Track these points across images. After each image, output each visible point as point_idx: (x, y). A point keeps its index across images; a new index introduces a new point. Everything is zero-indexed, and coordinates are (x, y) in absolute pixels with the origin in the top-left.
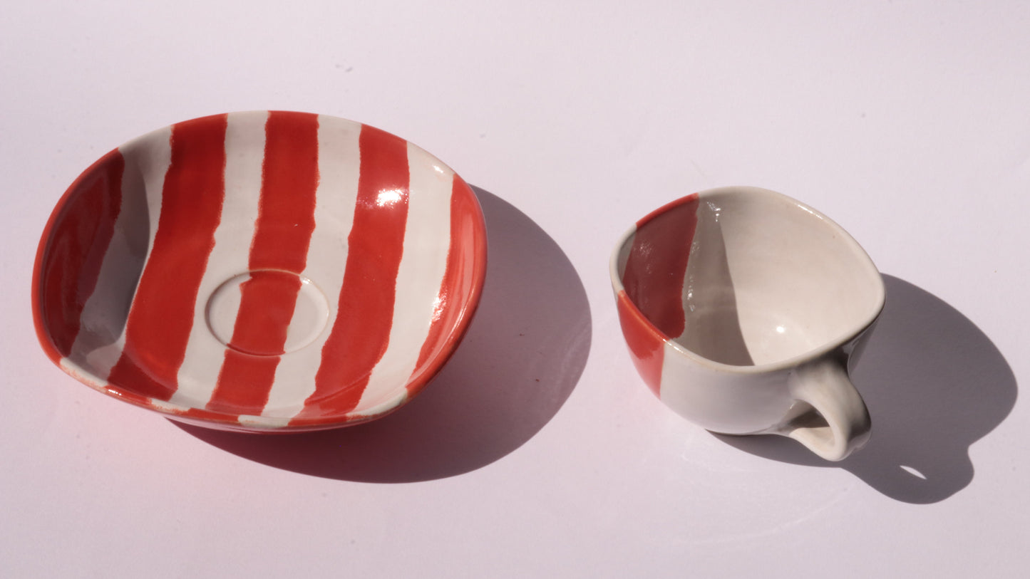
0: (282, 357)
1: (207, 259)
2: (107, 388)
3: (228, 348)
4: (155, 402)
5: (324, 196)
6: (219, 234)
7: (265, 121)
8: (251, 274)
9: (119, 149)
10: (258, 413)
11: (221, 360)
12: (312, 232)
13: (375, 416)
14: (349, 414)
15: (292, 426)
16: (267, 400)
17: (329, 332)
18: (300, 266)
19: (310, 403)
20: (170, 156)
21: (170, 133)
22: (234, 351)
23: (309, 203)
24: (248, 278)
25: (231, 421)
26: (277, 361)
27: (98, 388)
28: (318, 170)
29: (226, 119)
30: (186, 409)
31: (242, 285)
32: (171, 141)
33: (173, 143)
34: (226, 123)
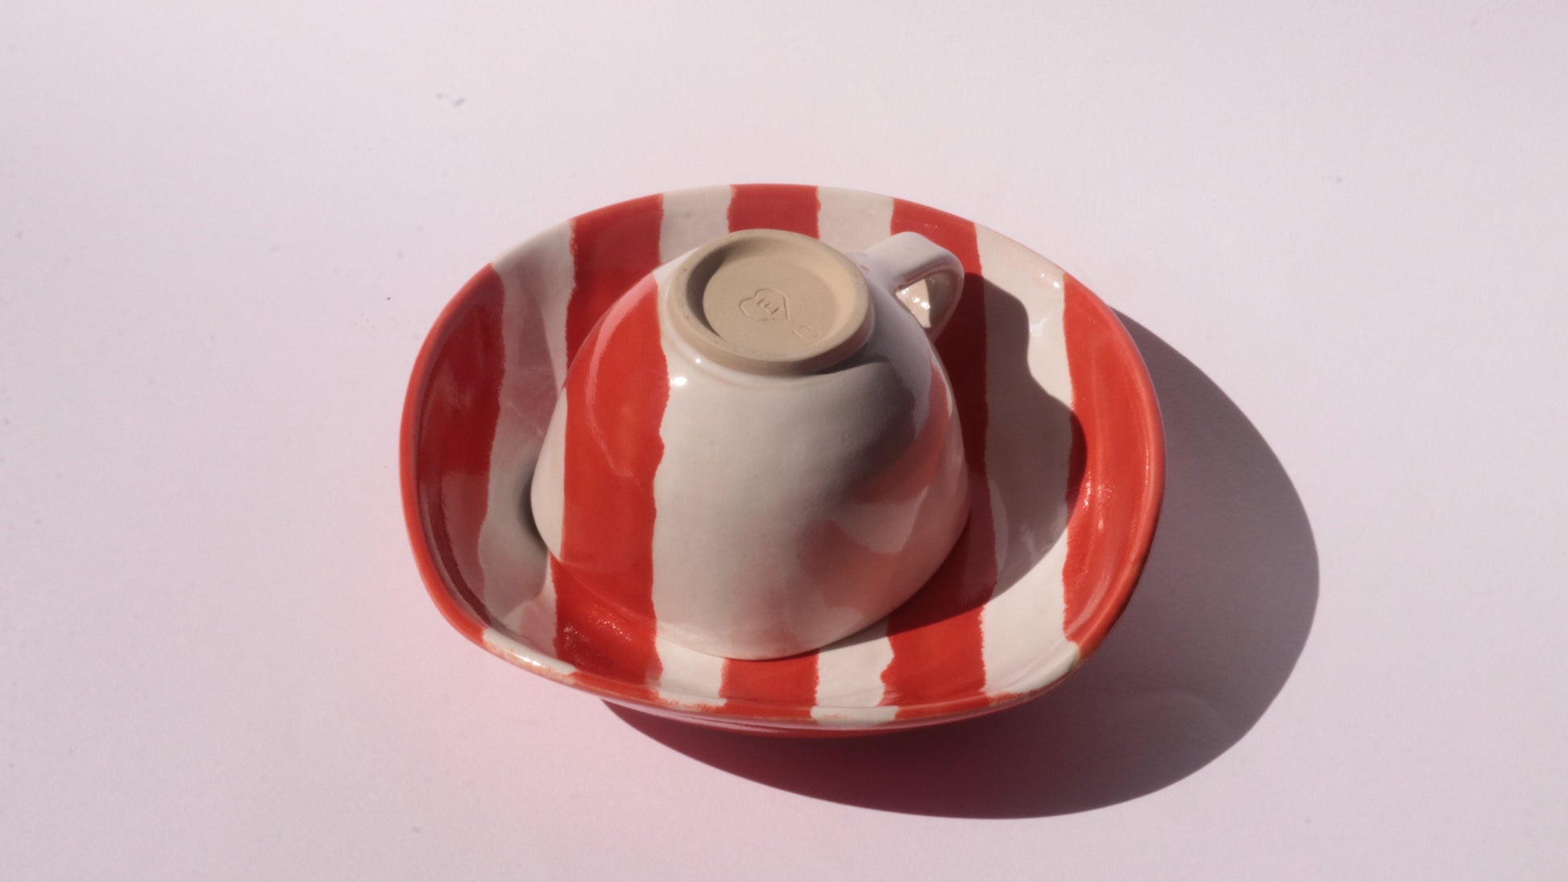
2: (576, 675)
7: (726, 203)
9: (493, 267)
13: (1033, 693)
14: (991, 694)
15: (902, 719)
20: (573, 272)
21: (569, 235)
25: (800, 719)
27: (560, 677)
29: (661, 203)
30: (720, 704)
32: (572, 246)
33: (576, 251)
34: (662, 211)
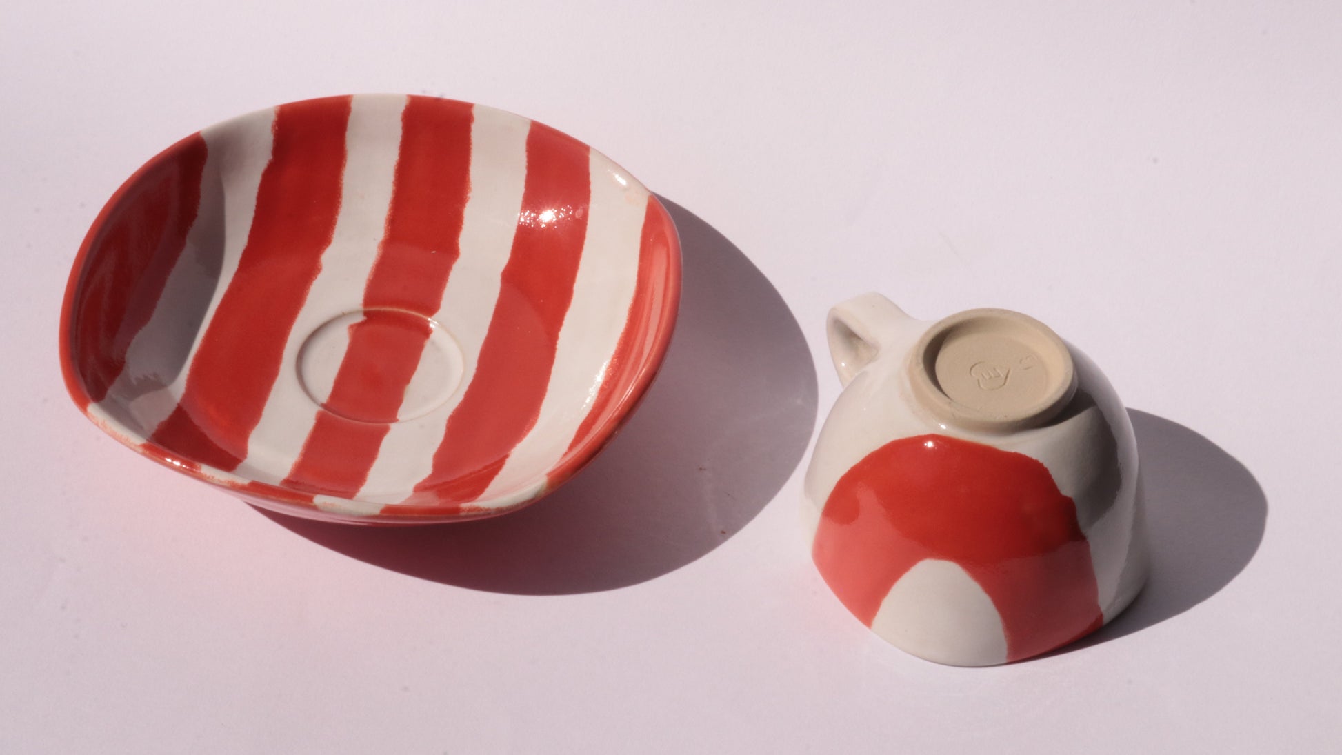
0: (393, 426)
1: (309, 288)
2: (144, 446)
3: (321, 409)
4: (206, 470)
5: (474, 214)
6: (329, 257)
7: (402, 108)
8: (366, 314)
9: (201, 134)
10: (349, 495)
11: (309, 423)
12: (454, 263)
13: (499, 510)
14: (465, 505)
15: (385, 515)
16: (365, 481)
17: (459, 397)
18: (432, 309)
19: (420, 488)
20: (272, 149)
21: (273, 117)
22: (331, 414)
23: (455, 224)
24: (360, 318)
25: (303, 502)
26: (385, 431)
27: (133, 447)
28: (469, 179)
29: (350, 102)
30: (245, 481)
31: (352, 327)
32: (274, 127)
33: (276, 131)
34: (350, 108)
